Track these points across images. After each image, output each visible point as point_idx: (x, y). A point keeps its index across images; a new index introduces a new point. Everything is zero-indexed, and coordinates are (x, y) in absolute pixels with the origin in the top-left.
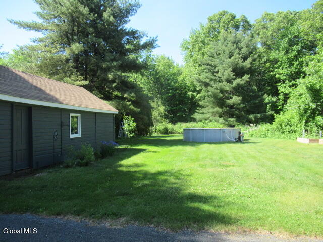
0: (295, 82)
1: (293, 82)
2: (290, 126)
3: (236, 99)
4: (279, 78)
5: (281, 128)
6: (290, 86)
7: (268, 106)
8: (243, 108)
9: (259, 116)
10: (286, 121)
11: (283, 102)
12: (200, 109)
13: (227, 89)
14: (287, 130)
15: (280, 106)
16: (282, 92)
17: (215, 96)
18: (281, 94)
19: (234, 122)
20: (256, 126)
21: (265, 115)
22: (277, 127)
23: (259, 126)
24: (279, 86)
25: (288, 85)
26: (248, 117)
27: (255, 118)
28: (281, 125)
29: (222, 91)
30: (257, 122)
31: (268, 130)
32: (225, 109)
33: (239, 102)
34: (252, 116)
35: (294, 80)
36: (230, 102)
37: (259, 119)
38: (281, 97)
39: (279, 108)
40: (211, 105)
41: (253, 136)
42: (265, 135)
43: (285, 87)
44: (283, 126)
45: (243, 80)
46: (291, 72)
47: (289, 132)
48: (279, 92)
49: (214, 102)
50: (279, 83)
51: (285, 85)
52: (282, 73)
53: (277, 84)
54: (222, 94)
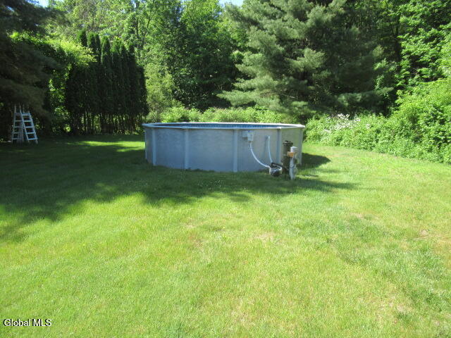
0: (437, 32)
1: (433, 30)
2: (442, 122)
3: (310, 58)
4: (406, 22)
5: (413, 128)
6: (426, 41)
7: (379, 79)
8: (327, 80)
9: (359, 96)
10: (430, 109)
11: (408, 73)
12: (243, 80)
13: (295, 34)
14: (432, 134)
15: (400, 80)
16: (408, 53)
17: (268, 50)
18: (405, 57)
19: (305, 108)
20: (351, 118)
21: (373, 96)
22: (402, 124)
23: (358, 119)
24: (403, 40)
25: (422, 37)
26: (335, 100)
27: (351, 101)
28: (414, 119)
29: (282, 39)
30: (353, 110)
31: (378, 131)
32: (286, 81)
33: (318, 65)
34: (343, 97)
35: (436, 26)
36: (298, 63)
37: (358, 104)
38: (405, 63)
39: (400, 84)
40: (260, 72)
41: (342, 142)
42: (368, 144)
43: (416, 42)
44: (421, 122)
45: (330, 10)
46: (431, 10)
47: (437, 139)
48: (403, 52)
49: (264, 65)
50: (403, 34)
51: (415, 38)
52: (412, 14)
53: (401, 37)
54: (282, 46)
